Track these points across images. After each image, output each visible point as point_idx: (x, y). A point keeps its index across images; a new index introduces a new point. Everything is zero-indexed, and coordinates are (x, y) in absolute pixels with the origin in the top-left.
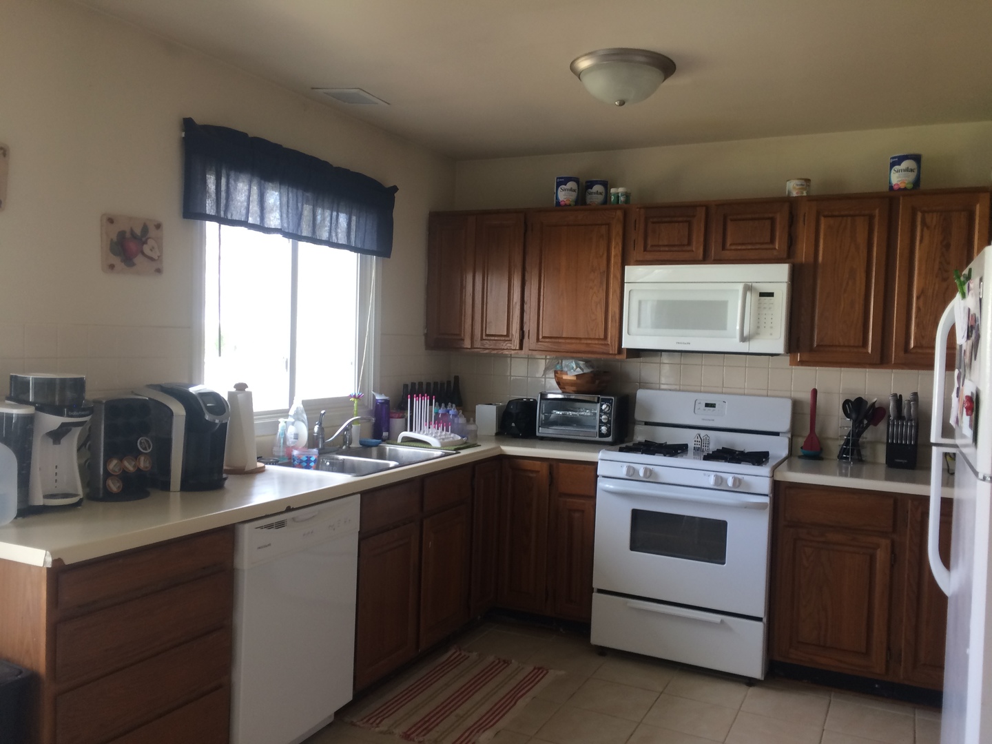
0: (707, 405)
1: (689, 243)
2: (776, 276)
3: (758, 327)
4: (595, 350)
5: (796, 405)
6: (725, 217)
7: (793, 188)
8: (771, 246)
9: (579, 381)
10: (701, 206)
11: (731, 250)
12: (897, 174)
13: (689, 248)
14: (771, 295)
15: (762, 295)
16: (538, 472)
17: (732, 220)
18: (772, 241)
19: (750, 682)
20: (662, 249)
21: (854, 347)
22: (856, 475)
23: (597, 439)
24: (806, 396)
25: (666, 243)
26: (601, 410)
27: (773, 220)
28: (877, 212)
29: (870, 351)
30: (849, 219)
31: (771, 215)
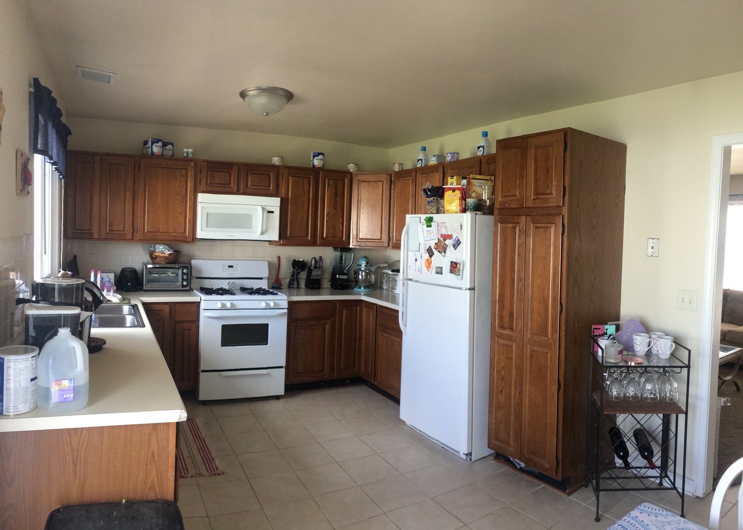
0: (229, 267)
1: (230, 183)
2: (274, 203)
3: (267, 228)
4: (179, 239)
5: (270, 265)
6: (247, 171)
7: (276, 161)
8: (268, 188)
9: (170, 257)
10: (236, 164)
11: (250, 188)
12: (317, 161)
13: (229, 186)
14: (272, 212)
15: (269, 212)
16: (163, 310)
17: (250, 173)
18: (269, 186)
19: (278, 397)
20: (215, 185)
21: (304, 237)
22: (319, 294)
23: (181, 288)
24: (275, 260)
25: (218, 182)
26: (183, 272)
27: (269, 175)
28: (312, 177)
29: (309, 239)
30: (301, 179)
31: (268, 173)
